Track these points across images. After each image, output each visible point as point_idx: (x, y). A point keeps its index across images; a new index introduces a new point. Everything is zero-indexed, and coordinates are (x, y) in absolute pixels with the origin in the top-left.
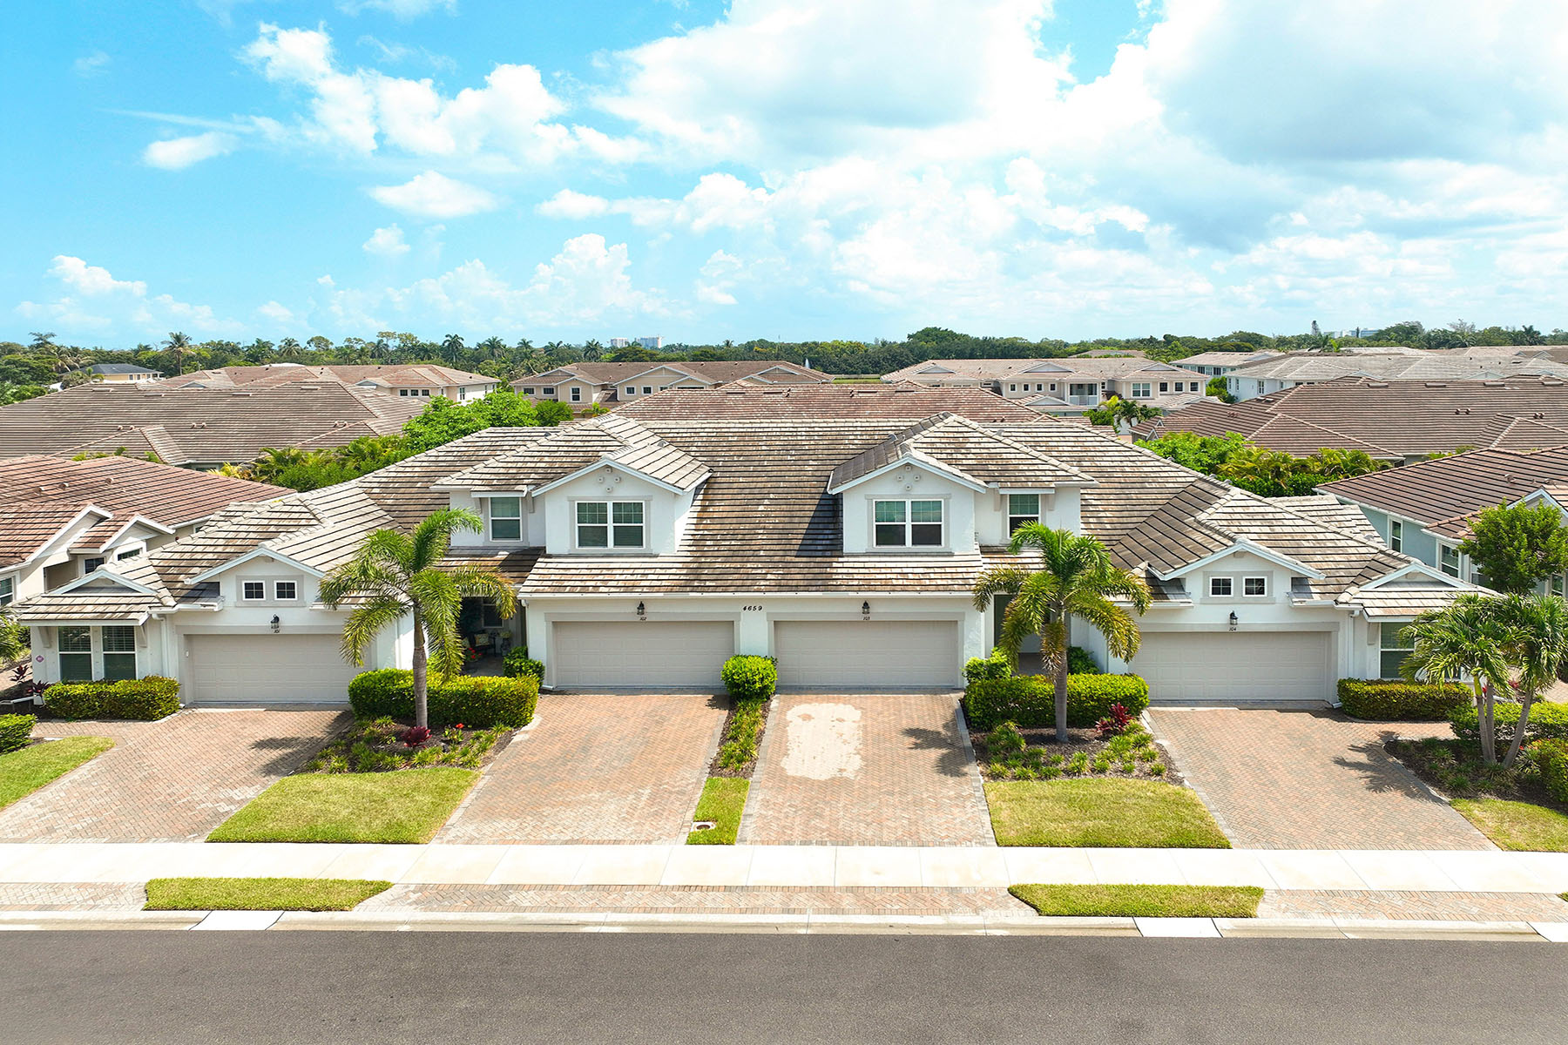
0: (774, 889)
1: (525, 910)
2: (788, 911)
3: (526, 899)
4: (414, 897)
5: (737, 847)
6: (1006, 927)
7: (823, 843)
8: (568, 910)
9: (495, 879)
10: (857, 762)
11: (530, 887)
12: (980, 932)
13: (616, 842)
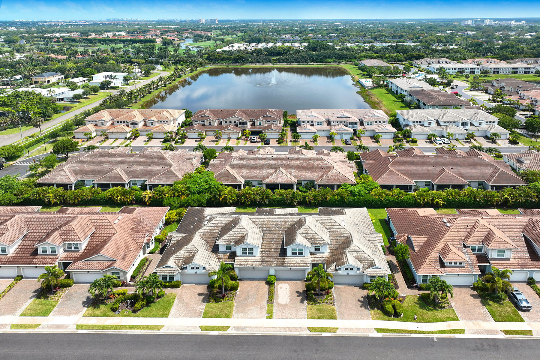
0: (278, 327)
1: (248, 331)
2: (280, 331)
3: (248, 329)
4: (234, 329)
5: (273, 319)
6: (306, 334)
7: (284, 318)
8: (253, 331)
9: (243, 326)
10: (289, 300)
11: (248, 327)
12: (303, 335)
13: (257, 318)
